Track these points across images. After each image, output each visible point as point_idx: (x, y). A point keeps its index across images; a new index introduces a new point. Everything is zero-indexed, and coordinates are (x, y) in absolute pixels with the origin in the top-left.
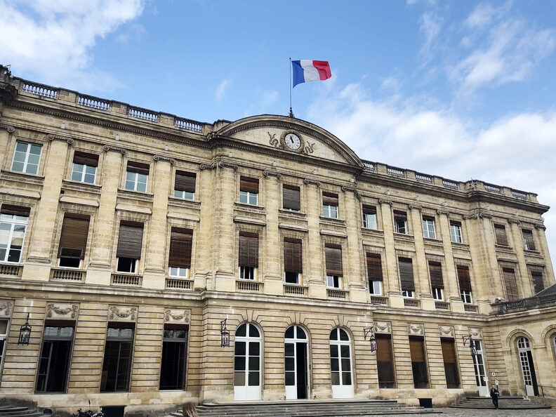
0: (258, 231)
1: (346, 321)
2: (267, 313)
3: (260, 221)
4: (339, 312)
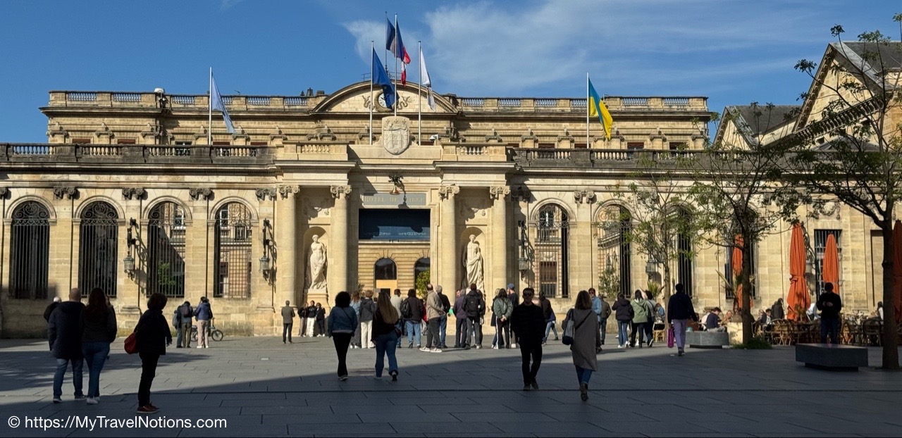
4: (424, 247)
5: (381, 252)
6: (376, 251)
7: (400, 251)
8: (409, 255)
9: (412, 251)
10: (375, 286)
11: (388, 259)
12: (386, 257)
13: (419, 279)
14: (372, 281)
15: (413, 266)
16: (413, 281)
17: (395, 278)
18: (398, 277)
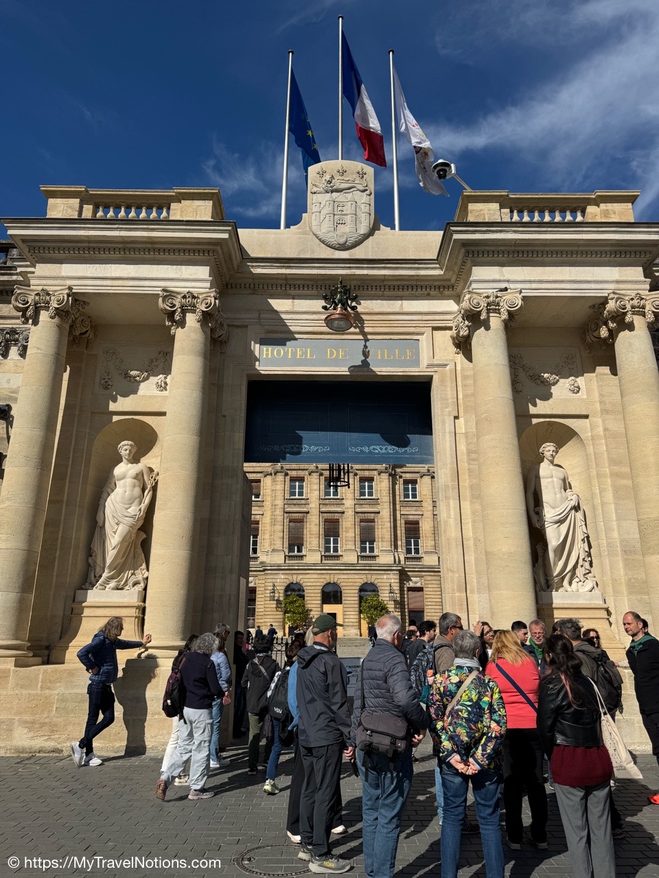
0: (304, 516)
1: (373, 578)
2: (308, 576)
3: (305, 510)
4: (367, 572)
5: (328, 577)
6: (323, 576)
7: (345, 577)
8: (353, 580)
9: (356, 576)
10: (322, 610)
11: (334, 583)
12: (332, 582)
13: (363, 604)
14: (319, 606)
15: (357, 591)
16: (357, 606)
17: (341, 603)
18: (343, 602)
